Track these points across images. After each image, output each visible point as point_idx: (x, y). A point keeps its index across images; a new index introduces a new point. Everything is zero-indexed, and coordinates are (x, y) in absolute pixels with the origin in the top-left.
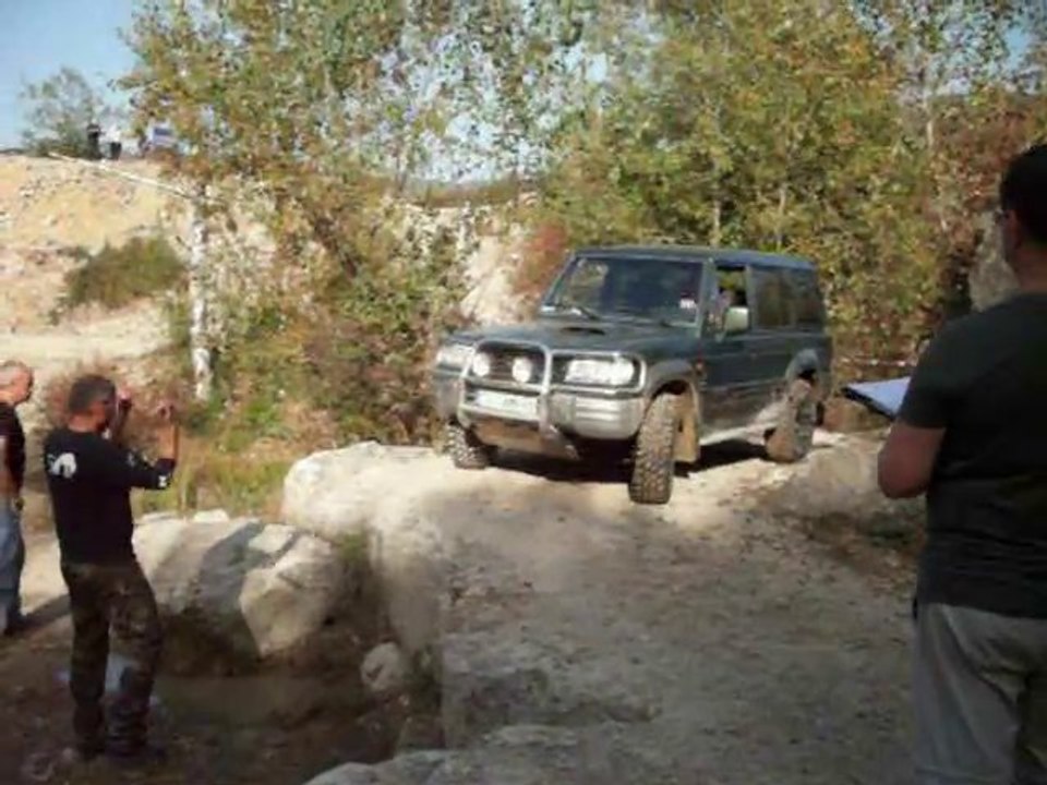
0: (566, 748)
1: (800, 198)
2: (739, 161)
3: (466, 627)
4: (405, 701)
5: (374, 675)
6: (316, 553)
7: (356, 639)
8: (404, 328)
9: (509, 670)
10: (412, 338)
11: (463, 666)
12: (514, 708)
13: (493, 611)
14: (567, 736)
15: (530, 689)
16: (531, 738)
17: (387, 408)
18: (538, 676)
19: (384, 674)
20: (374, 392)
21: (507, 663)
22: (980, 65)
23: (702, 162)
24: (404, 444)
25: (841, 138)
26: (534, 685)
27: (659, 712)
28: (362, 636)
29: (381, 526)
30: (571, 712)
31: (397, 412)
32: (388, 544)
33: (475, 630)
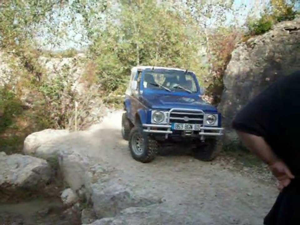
0: (146, 213)
3: (99, 182)
4: (78, 205)
5: (66, 198)
6: (43, 163)
8: (57, 94)
9: (117, 193)
10: (59, 98)
11: (102, 193)
13: (107, 177)
14: (144, 209)
16: (135, 211)
17: (53, 118)
20: (49, 114)
21: (117, 191)
25: (173, 40)
26: (126, 196)
27: (165, 200)
28: (59, 187)
29: (62, 154)
30: (139, 203)
31: (56, 120)
32: (64, 159)
33: (102, 182)
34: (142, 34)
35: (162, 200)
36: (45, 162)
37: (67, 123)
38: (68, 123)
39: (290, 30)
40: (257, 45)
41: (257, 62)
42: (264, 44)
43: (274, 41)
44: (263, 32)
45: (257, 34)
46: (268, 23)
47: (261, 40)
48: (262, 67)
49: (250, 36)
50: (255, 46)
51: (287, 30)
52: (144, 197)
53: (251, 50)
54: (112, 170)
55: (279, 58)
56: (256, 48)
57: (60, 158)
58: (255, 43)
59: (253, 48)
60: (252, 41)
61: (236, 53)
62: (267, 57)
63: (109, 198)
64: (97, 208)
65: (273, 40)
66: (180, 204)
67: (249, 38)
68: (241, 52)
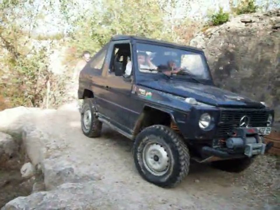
0: (80, 189)
2: (124, 32)
3: (51, 157)
4: (34, 178)
5: (25, 171)
6: (7, 138)
7: (19, 162)
8: (32, 74)
9: (63, 168)
10: (34, 78)
11: (50, 168)
12: (65, 178)
13: (58, 153)
14: (80, 185)
15: (69, 173)
16: (70, 186)
17: (26, 97)
18: (71, 170)
19: (27, 171)
20: (23, 92)
23: (114, 32)
24: (32, 107)
25: (150, 28)
26: (70, 172)
27: (104, 178)
28: (21, 161)
29: (25, 130)
30: (80, 179)
31: (30, 98)
32: (28, 135)
33: (53, 158)
34: (121, 21)
35: (102, 178)
36: (10, 137)
37: (41, 101)
38: (43, 101)
39: (246, 22)
40: (214, 35)
41: (213, 51)
42: (220, 35)
43: (229, 32)
44: (221, 23)
45: (215, 25)
46: (227, 15)
47: (217, 30)
48: (217, 56)
49: (208, 27)
50: (211, 36)
51: (242, 22)
52: (87, 174)
53: (208, 40)
54: (65, 147)
55: (233, 48)
56: (213, 38)
57: (23, 134)
58: (212, 33)
59: (210, 38)
60: (209, 32)
61: (194, 42)
62: (222, 47)
63: (55, 173)
64: (46, 182)
65: (228, 31)
66: (117, 182)
67: (207, 29)
68: (198, 41)
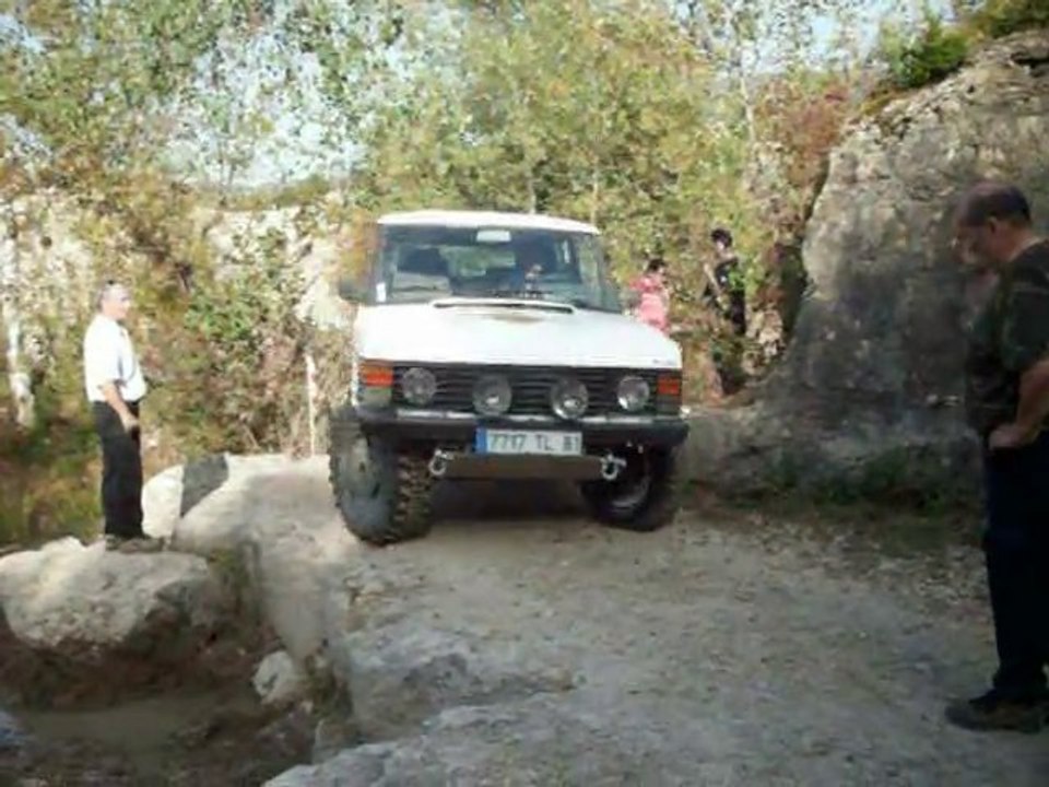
0: (508, 723)
1: (611, 183)
2: (552, 151)
3: (370, 624)
4: (308, 706)
5: (269, 685)
6: (193, 570)
7: (242, 652)
8: (244, 335)
9: (426, 659)
10: (252, 347)
11: (376, 661)
12: (435, 695)
13: (395, 606)
14: (503, 711)
15: (448, 675)
17: (234, 418)
18: (456, 661)
19: (278, 684)
20: (221, 403)
21: (424, 652)
22: (791, 51)
23: (513, 153)
24: (257, 452)
26: (453, 670)
27: (583, 680)
28: (250, 650)
29: (255, 536)
30: (496, 691)
31: (245, 421)
32: (265, 553)
33: (380, 626)
35: (575, 680)
36: (202, 564)
37: (285, 430)
38: (289, 431)
39: (1033, 63)
40: (917, 122)
41: (919, 183)
42: (941, 120)
43: (974, 107)
44: (938, 76)
45: (916, 84)
46: (956, 43)
47: (928, 105)
48: (937, 202)
49: (891, 93)
50: (907, 128)
51: (1021, 62)
52: (517, 671)
53: (895, 143)
54: (417, 582)
55: (995, 164)
56: (912, 135)
57: (249, 550)
58: (908, 115)
59: (901, 136)
60: (898, 112)
61: (842, 156)
62: (955, 165)
63: (395, 681)
64: (363, 713)
65: (971, 103)
66: (634, 693)
67: (886, 103)
68: (860, 154)
